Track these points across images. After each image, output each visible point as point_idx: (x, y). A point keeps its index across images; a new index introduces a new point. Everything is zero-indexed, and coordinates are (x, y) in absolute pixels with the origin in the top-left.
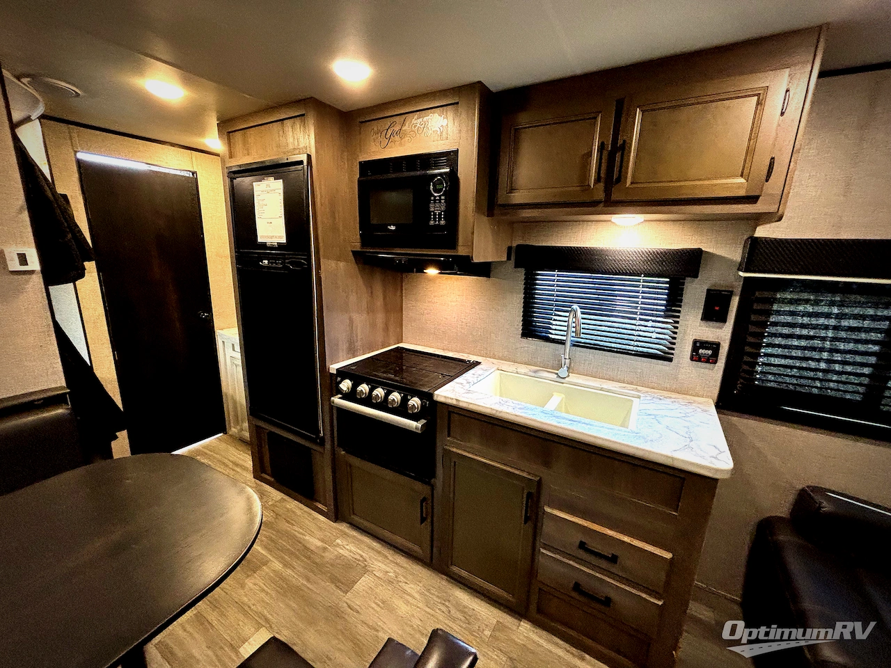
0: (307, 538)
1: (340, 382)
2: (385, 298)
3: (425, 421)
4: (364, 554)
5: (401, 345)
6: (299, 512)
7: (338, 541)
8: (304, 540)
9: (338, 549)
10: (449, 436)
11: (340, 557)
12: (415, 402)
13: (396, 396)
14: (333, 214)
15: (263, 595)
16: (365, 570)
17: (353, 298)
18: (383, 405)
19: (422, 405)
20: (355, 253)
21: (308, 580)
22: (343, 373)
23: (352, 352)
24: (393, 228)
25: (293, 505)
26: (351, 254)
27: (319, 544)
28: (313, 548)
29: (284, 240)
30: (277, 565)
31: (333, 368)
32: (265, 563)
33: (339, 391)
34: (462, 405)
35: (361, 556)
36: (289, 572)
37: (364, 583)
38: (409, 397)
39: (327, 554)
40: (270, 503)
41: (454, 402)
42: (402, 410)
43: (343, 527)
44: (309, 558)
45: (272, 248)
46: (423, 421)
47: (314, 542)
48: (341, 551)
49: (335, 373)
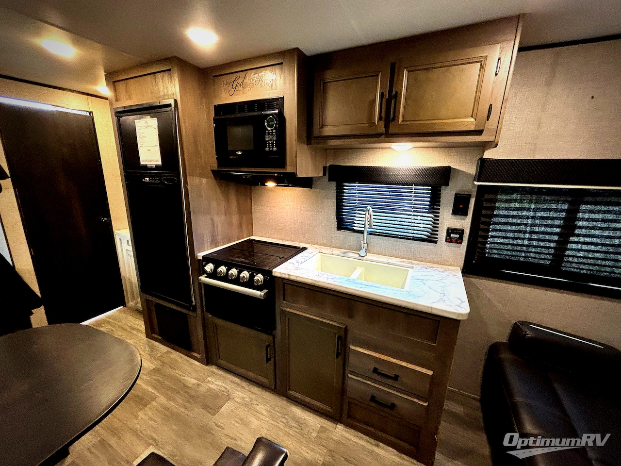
0: (185, 378)
1: (205, 265)
2: (239, 204)
3: (267, 291)
4: (227, 387)
5: (251, 238)
6: (180, 360)
7: (209, 379)
8: (184, 380)
9: (208, 384)
10: (284, 300)
11: (210, 390)
12: (259, 277)
13: (245, 274)
15: (151, 423)
16: (229, 398)
17: (214, 204)
18: (237, 281)
19: (264, 280)
20: (213, 171)
21: (186, 408)
22: (207, 259)
23: (214, 243)
24: (240, 153)
25: (176, 356)
26: (211, 172)
27: (195, 381)
28: (190, 385)
29: (160, 163)
30: (162, 399)
31: (200, 255)
32: (154, 399)
33: (205, 272)
34: (292, 278)
35: (226, 388)
36: (172, 403)
37: (226, 408)
38: (255, 274)
39: (201, 389)
40: (158, 355)
41: (287, 276)
42: (250, 284)
43: (213, 369)
44: (187, 393)
45: (151, 169)
46: (266, 291)
47: (191, 381)
48: (211, 386)
49: (201, 258)
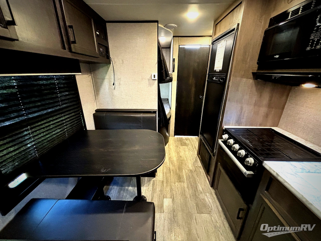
0: (199, 184)
1: (224, 134)
3: (253, 173)
4: (213, 207)
6: (202, 174)
7: (207, 194)
8: (198, 184)
9: (205, 196)
10: (267, 190)
11: (204, 199)
12: (251, 160)
13: (243, 152)
14: (245, 53)
15: (177, 190)
16: (209, 213)
17: (246, 97)
18: (235, 153)
19: (254, 164)
20: (253, 74)
21: (190, 197)
22: (226, 131)
23: (239, 123)
24: (277, 56)
25: (202, 171)
26: (251, 74)
27: (201, 190)
28: (198, 190)
30: (186, 186)
31: (225, 127)
32: (184, 182)
33: (222, 138)
34: (279, 178)
35: (212, 207)
36: (187, 190)
37: (205, 216)
38: (249, 156)
39: (201, 195)
40: (196, 165)
41: (275, 174)
42: (242, 160)
43: (213, 191)
44: (195, 191)
45: (217, 72)
46: (251, 173)
47: (200, 188)
48: (206, 199)
49: (224, 129)
